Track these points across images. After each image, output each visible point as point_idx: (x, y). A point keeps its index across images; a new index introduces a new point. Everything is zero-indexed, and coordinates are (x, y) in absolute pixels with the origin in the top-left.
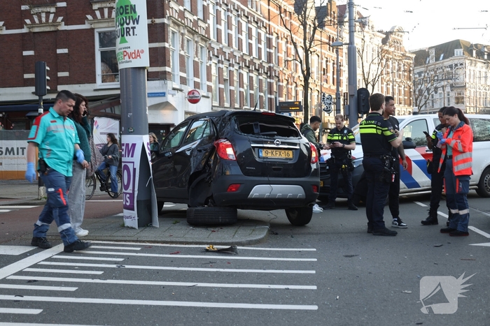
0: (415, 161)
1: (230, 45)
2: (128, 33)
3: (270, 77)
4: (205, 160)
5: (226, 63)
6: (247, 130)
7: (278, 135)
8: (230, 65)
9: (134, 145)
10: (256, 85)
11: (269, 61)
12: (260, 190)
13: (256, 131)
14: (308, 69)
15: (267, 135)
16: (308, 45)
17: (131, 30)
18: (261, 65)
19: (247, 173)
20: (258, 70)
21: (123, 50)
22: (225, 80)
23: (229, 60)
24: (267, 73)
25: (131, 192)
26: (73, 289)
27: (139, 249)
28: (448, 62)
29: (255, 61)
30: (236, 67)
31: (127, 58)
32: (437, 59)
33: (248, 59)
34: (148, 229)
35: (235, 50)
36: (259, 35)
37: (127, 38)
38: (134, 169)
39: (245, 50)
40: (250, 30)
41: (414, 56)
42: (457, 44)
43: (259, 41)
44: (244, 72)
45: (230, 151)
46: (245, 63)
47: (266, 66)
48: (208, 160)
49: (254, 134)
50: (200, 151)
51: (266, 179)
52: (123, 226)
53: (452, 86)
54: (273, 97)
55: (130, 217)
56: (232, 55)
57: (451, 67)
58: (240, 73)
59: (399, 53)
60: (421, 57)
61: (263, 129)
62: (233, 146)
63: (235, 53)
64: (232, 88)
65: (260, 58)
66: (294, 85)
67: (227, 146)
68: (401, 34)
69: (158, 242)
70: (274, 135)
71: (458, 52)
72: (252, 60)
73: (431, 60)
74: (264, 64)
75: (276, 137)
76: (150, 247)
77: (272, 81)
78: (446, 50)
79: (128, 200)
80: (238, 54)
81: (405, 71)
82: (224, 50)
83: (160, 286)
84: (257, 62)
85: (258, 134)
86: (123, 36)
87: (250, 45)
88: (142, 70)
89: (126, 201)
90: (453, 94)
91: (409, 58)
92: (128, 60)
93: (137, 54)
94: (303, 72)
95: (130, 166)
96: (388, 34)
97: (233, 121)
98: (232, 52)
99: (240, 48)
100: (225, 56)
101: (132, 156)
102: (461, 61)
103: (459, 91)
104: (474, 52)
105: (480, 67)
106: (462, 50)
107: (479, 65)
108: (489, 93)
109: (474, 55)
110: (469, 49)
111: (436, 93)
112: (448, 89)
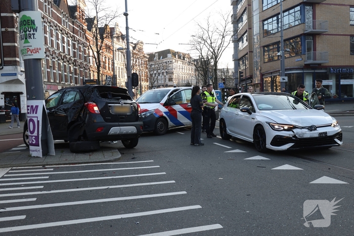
0: (179, 112)
1: (52, 46)
2: (30, 37)
3: (75, 65)
4: (78, 114)
5: (51, 57)
6: (105, 96)
7: (121, 99)
8: (53, 58)
9: (37, 107)
10: (68, 70)
11: (74, 56)
12: (114, 130)
13: (110, 97)
14: (99, 61)
15: (115, 99)
16: (99, 49)
17: (32, 35)
18: (70, 58)
19: (106, 120)
20: (69, 61)
21: (27, 48)
22: (51, 67)
23: (52, 55)
24: (73, 63)
25: (36, 135)
26: (35, 199)
27: (52, 169)
28: (165, 60)
29: (67, 56)
30: (57, 59)
31: (29, 53)
32: (159, 59)
33: (63, 55)
34: (48, 157)
35: (55, 49)
36: (68, 41)
37: (29, 40)
38: (38, 122)
39: (61, 50)
40: (63, 38)
41: (148, 56)
42: (168, 51)
43: (69, 45)
44: (61, 62)
45: (96, 108)
46: (61, 57)
47: (73, 59)
48: (80, 114)
49: (108, 98)
50: (74, 109)
51: (117, 123)
52: (30, 156)
53: (167, 72)
54: (77, 76)
55: (36, 151)
56: (54, 52)
57: (166, 62)
58: (59, 63)
59: (142, 55)
60: (152, 56)
61: (114, 96)
62: (97, 105)
63: (56, 51)
64: (55, 71)
65: (69, 55)
66: (88, 70)
67: (94, 106)
68: (142, 45)
69: (61, 164)
70: (119, 99)
71: (169, 55)
72: (65, 55)
73: (156, 58)
74: (72, 58)
75: (120, 100)
76: (58, 167)
77: (76, 68)
78: (164, 54)
79: (34, 140)
80: (57, 52)
81: (144, 64)
82: (49, 49)
83: (88, 190)
84: (68, 57)
85: (111, 99)
86: (26, 39)
87: (64, 47)
88: (39, 61)
89: (32, 141)
90: (167, 77)
91: (146, 57)
92: (30, 54)
93: (37, 51)
94: (97, 63)
95: (35, 120)
96: (135, 45)
97: (95, 91)
98: (54, 51)
99: (58, 48)
100: (50, 53)
101: (36, 113)
102: (171, 60)
103: (170, 75)
104: (177, 56)
105: (180, 63)
106: (171, 55)
107: (179, 62)
108: (184, 76)
109: (177, 57)
110: (175, 54)
111: (159, 75)
112: (165, 74)
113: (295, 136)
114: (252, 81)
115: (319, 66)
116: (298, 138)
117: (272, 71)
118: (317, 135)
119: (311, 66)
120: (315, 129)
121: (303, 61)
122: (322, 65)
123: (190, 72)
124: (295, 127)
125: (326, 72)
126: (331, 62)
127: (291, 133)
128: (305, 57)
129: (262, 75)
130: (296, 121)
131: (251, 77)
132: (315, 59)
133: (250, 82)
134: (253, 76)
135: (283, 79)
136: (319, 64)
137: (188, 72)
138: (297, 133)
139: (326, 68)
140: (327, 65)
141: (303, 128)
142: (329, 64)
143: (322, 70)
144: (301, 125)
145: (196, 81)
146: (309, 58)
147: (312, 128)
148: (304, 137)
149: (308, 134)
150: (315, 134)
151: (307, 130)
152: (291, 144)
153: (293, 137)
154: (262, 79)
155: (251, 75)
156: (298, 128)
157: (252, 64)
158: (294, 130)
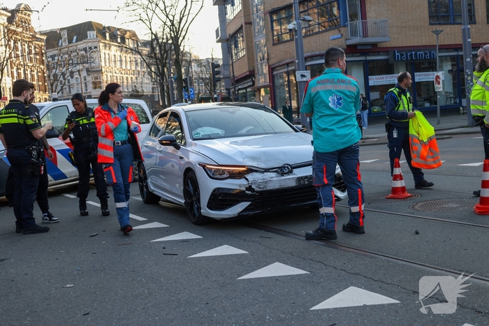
0: (60, 151)
28: (81, 45)
32: (70, 41)
41: (44, 38)
42: (89, 26)
53: (88, 70)
57: (85, 49)
59: (28, 34)
60: (52, 38)
68: (28, 12)
71: (92, 34)
73: (64, 43)
78: (80, 31)
81: (36, 54)
90: (89, 79)
91: (41, 40)
96: (13, 12)
102: (95, 44)
103: (96, 75)
104: (107, 35)
105: (114, 51)
106: (95, 33)
107: (113, 48)
108: (125, 77)
109: (108, 38)
110: (102, 31)
111: (72, 77)
112: (84, 73)
113: (250, 188)
114: (254, 82)
115: (374, 48)
116: (257, 192)
117: (288, 61)
118: (293, 184)
119: (359, 47)
120: (290, 172)
121: (343, 39)
122: (379, 45)
123: (139, 69)
124: (251, 170)
125: (388, 60)
126: (396, 39)
127: (243, 181)
128: (346, 31)
129: (272, 69)
130: (253, 158)
131: (251, 75)
132: (365, 35)
133: (251, 83)
134: (256, 72)
135: (303, 76)
136: (374, 45)
137: (133, 68)
138: (254, 182)
139: (386, 51)
140: (388, 45)
141: (267, 170)
142: (393, 44)
143: (379, 55)
144: (263, 166)
145: (151, 86)
146: (354, 33)
147: (283, 170)
148: (268, 189)
149: (275, 181)
150: (289, 181)
151: (273, 175)
152: (245, 205)
153: (247, 189)
154: (272, 78)
155: (252, 69)
156: (256, 171)
157: (252, 47)
158: (249, 177)
